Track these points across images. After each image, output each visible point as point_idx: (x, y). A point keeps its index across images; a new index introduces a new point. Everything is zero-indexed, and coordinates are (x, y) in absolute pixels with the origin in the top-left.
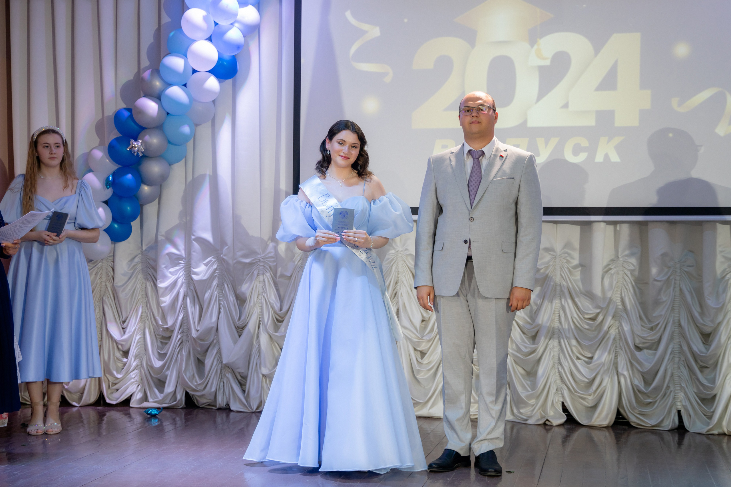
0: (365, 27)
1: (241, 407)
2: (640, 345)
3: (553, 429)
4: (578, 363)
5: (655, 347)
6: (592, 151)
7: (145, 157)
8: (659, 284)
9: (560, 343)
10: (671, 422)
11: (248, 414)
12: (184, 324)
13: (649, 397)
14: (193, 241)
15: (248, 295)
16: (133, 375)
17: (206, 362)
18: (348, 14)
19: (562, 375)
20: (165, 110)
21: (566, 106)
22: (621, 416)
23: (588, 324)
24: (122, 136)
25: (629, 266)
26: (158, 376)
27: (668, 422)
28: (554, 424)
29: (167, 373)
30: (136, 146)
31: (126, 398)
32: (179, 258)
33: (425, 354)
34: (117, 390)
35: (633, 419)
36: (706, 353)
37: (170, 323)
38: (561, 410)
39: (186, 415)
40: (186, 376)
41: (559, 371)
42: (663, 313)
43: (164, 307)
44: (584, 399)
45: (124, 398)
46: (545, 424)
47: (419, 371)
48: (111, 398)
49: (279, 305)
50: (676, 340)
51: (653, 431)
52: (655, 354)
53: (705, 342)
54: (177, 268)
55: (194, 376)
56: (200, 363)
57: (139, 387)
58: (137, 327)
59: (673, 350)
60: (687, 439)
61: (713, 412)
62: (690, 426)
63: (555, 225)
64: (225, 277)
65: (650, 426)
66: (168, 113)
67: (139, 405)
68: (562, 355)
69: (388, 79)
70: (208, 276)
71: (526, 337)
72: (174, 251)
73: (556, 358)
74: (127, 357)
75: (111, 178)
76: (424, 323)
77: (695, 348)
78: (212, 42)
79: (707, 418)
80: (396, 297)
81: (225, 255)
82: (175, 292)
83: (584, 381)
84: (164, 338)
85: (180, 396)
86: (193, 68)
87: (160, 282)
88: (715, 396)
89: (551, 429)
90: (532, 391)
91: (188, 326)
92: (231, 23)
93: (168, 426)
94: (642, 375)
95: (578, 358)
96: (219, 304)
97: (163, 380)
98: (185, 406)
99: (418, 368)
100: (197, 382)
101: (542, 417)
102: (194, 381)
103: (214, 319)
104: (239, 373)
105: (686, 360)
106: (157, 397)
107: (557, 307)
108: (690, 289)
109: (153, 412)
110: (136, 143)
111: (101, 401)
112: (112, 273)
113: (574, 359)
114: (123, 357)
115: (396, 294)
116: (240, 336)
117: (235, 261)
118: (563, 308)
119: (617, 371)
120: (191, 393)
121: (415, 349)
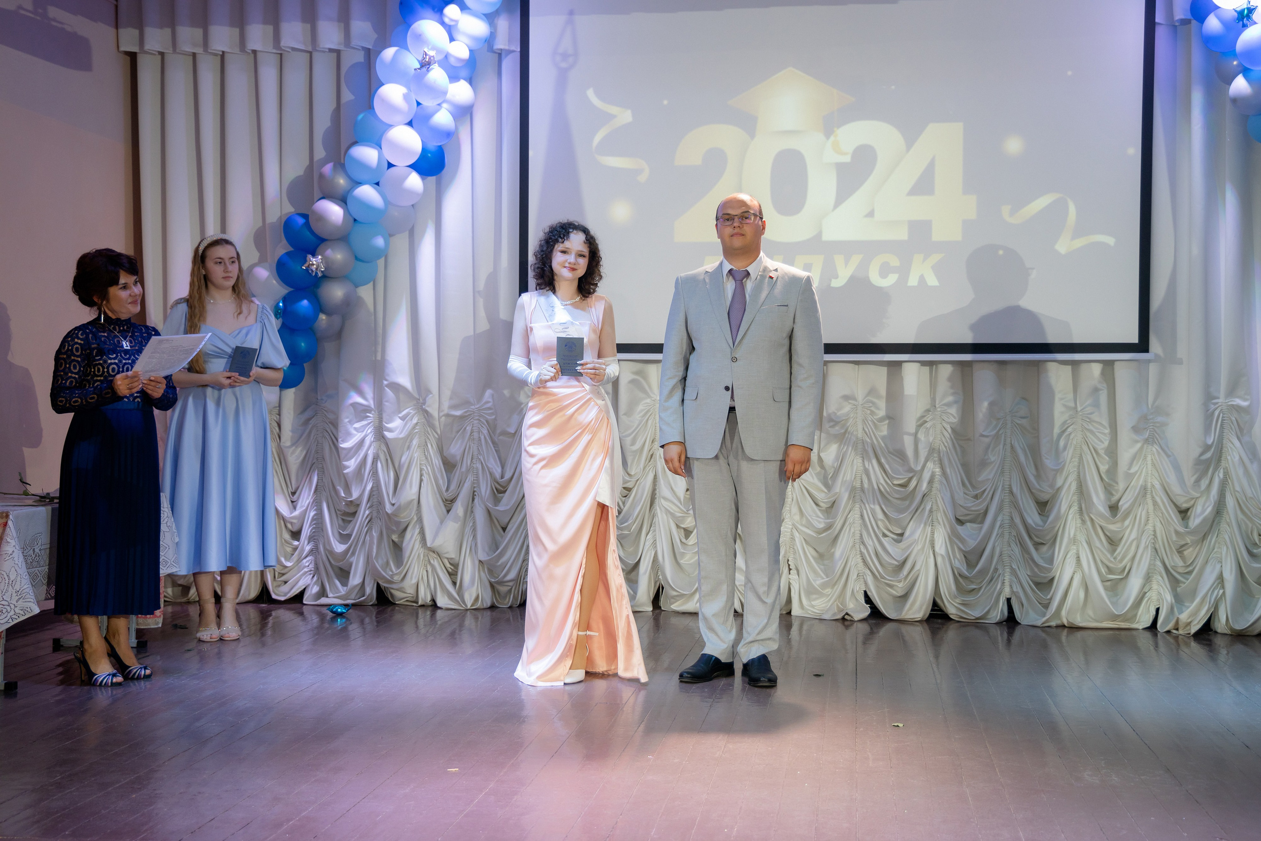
0: (613, 110)
1: (453, 603)
2: (961, 518)
3: (855, 624)
4: (883, 540)
5: (980, 520)
6: (904, 271)
7: (325, 277)
8: (987, 440)
9: (862, 516)
10: (999, 613)
11: (462, 611)
12: (374, 495)
13: (972, 582)
14: (386, 388)
15: (458, 458)
16: (306, 562)
17: (404, 545)
18: (590, 93)
19: (866, 557)
20: (351, 215)
21: (871, 214)
22: (936, 608)
23: (897, 492)
24: (292, 249)
25: (948, 418)
26: (340, 564)
27: (996, 611)
28: (856, 620)
29: (351, 560)
30: (315, 263)
31: (298, 592)
32: (367, 409)
33: (691, 532)
34: (286, 582)
35: (951, 610)
36: (1043, 527)
37: (355, 495)
38: (864, 601)
39: (378, 613)
40: (377, 562)
41: (861, 552)
42: (991, 477)
43: (347, 473)
44: (891, 586)
45: (295, 592)
46: (843, 619)
47: (683, 554)
48: (276, 592)
49: (499, 470)
50: (1007, 510)
51: (977, 624)
52: (981, 528)
53: (1040, 512)
54: (364, 423)
55: (388, 563)
56: (397, 548)
57: (315, 578)
58: (312, 501)
59: (1002, 523)
60: (1018, 633)
61: (1051, 599)
62: (1021, 617)
63: (857, 366)
64: (429, 434)
65: (974, 618)
66: (355, 220)
67: (316, 601)
68: (865, 533)
69: (643, 178)
70: (406, 433)
71: (819, 510)
72: (360, 400)
73: (857, 536)
74: (298, 540)
75: (281, 304)
76: (688, 493)
77: (1030, 521)
78: (412, 127)
79: (1042, 607)
80: (652, 460)
81: (428, 407)
82: (362, 454)
83: (893, 564)
84: (345, 514)
85: (370, 590)
86: (388, 161)
87: (342, 441)
88: (1052, 579)
89: (852, 625)
90: (827, 578)
91: (379, 499)
92: (438, 103)
93: (355, 629)
94: (965, 557)
95: (885, 535)
96: (421, 470)
97: (346, 569)
98: (376, 603)
99: (683, 551)
100: (392, 571)
101: (840, 611)
102: (388, 570)
103: (415, 489)
104: (448, 559)
105: (1017, 535)
106: (338, 591)
107: (860, 470)
108: (1023, 445)
109: (339, 610)
110: (314, 259)
111: (264, 596)
112: (277, 429)
113: (880, 536)
114: (293, 540)
115: (652, 455)
116: (448, 511)
117: (441, 414)
118: (867, 472)
119: (934, 551)
120: (383, 584)
121: (678, 526)
